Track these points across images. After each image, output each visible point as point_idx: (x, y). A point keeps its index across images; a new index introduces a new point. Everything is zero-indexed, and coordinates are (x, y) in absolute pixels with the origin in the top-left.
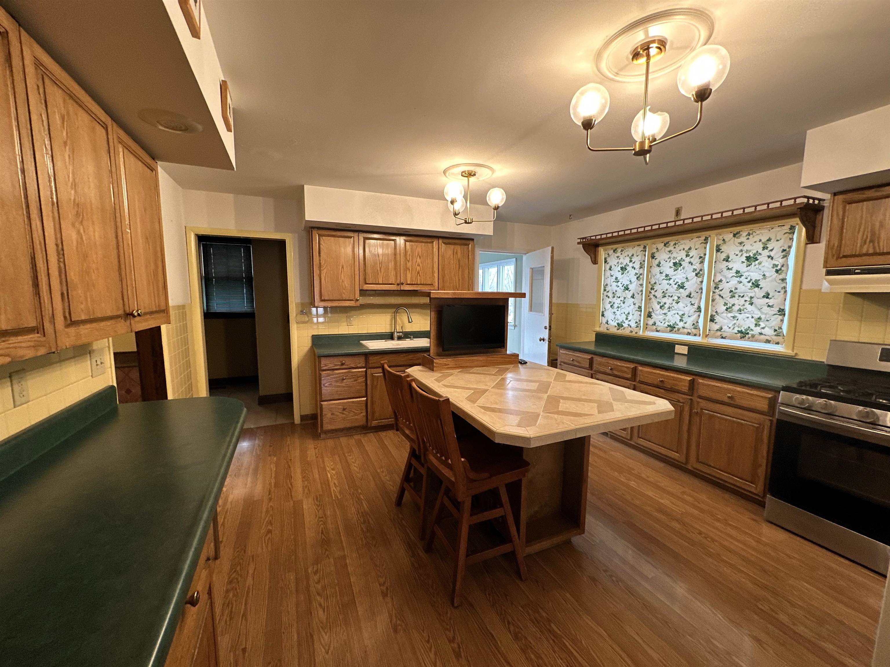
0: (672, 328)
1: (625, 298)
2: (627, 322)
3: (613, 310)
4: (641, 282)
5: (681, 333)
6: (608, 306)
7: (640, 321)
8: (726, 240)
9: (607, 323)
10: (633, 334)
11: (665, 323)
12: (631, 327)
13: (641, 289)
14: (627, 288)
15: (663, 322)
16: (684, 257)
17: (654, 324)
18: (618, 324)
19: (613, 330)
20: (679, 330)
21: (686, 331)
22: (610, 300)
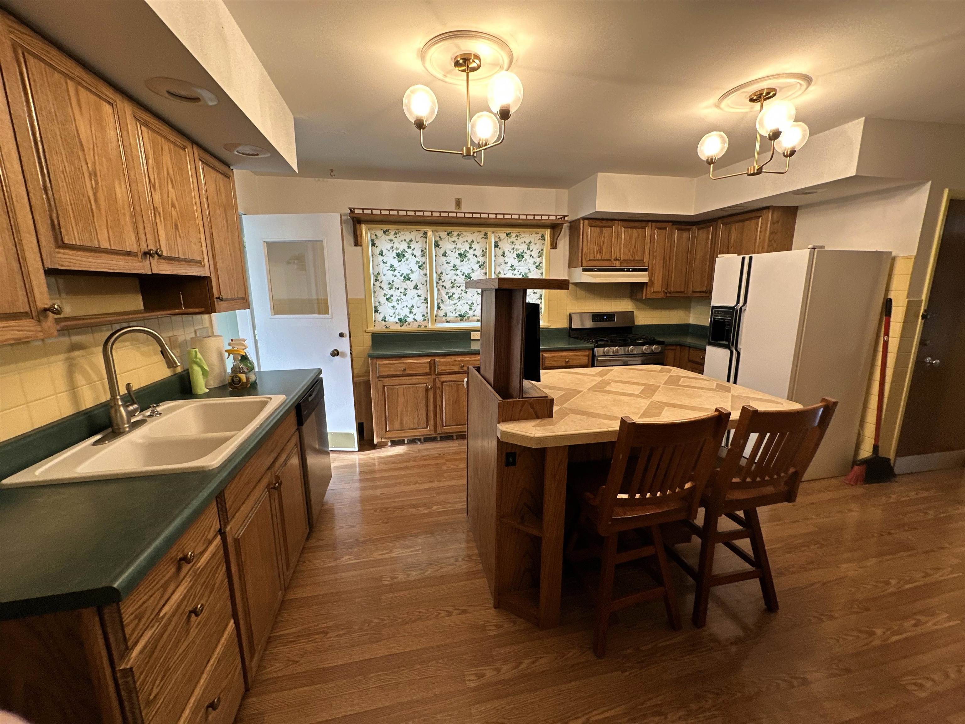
0: (462, 317)
1: (406, 289)
2: (411, 316)
3: (390, 305)
4: (424, 272)
5: (471, 321)
6: (383, 300)
7: (427, 313)
8: (502, 238)
9: (384, 320)
10: (422, 328)
11: (456, 313)
12: (417, 321)
13: (425, 279)
14: (407, 278)
15: (454, 312)
16: (468, 250)
17: (446, 315)
18: (400, 320)
19: (397, 328)
20: (468, 318)
21: (475, 318)
22: (385, 292)
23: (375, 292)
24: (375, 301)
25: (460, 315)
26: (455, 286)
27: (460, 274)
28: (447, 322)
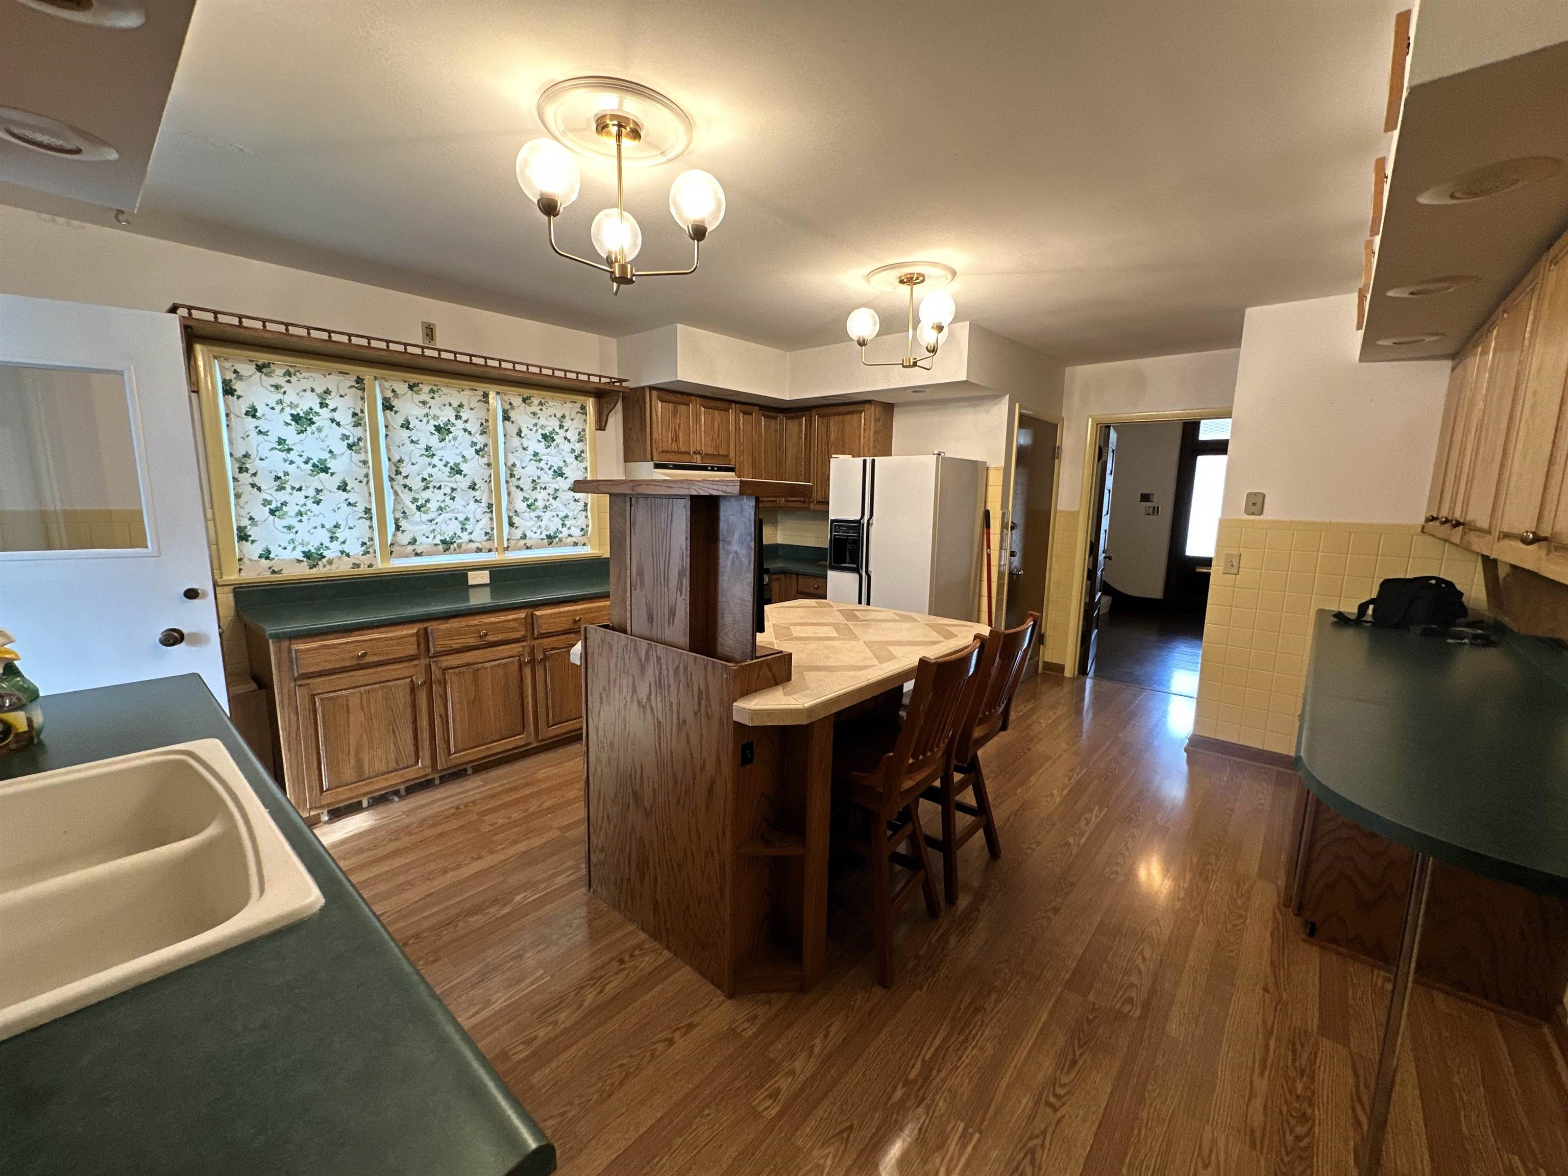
0: (447, 545)
1: (318, 491)
2: (335, 546)
3: (280, 523)
4: (362, 457)
5: (465, 552)
6: (262, 513)
7: (371, 539)
8: (514, 404)
9: (266, 555)
10: (363, 570)
11: (434, 537)
12: (348, 555)
13: (364, 471)
14: (321, 468)
15: (431, 536)
16: (453, 420)
17: (414, 541)
18: (308, 555)
19: (303, 571)
20: (460, 546)
21: (473, 546)
22: (264, 496)
23: (238, 496)
24: (238, 516)
25: (444, 542)
26: (431, 485)
27: (440, 465)
28: (417, 555)
